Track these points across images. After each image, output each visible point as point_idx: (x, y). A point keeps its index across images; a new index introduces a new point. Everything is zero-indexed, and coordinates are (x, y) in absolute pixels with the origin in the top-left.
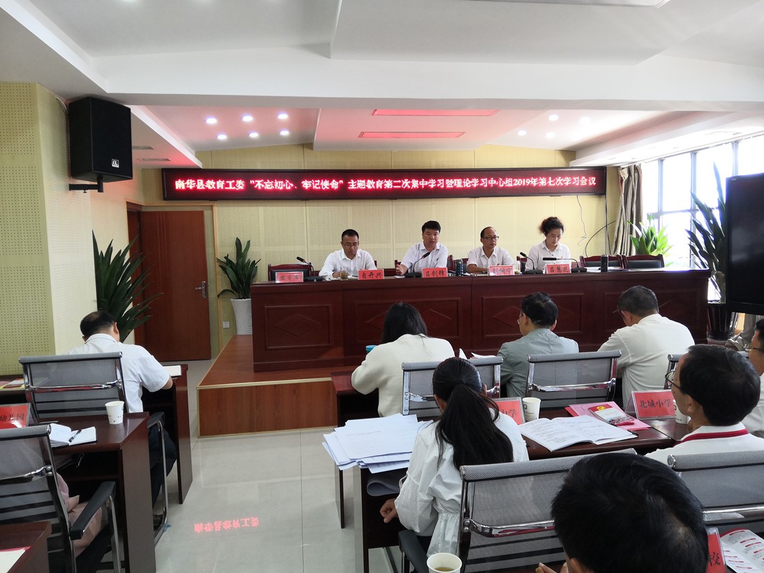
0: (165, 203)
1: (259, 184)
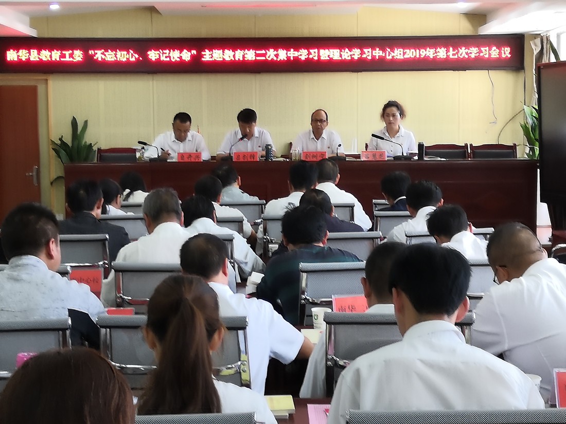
1: (99, 55)
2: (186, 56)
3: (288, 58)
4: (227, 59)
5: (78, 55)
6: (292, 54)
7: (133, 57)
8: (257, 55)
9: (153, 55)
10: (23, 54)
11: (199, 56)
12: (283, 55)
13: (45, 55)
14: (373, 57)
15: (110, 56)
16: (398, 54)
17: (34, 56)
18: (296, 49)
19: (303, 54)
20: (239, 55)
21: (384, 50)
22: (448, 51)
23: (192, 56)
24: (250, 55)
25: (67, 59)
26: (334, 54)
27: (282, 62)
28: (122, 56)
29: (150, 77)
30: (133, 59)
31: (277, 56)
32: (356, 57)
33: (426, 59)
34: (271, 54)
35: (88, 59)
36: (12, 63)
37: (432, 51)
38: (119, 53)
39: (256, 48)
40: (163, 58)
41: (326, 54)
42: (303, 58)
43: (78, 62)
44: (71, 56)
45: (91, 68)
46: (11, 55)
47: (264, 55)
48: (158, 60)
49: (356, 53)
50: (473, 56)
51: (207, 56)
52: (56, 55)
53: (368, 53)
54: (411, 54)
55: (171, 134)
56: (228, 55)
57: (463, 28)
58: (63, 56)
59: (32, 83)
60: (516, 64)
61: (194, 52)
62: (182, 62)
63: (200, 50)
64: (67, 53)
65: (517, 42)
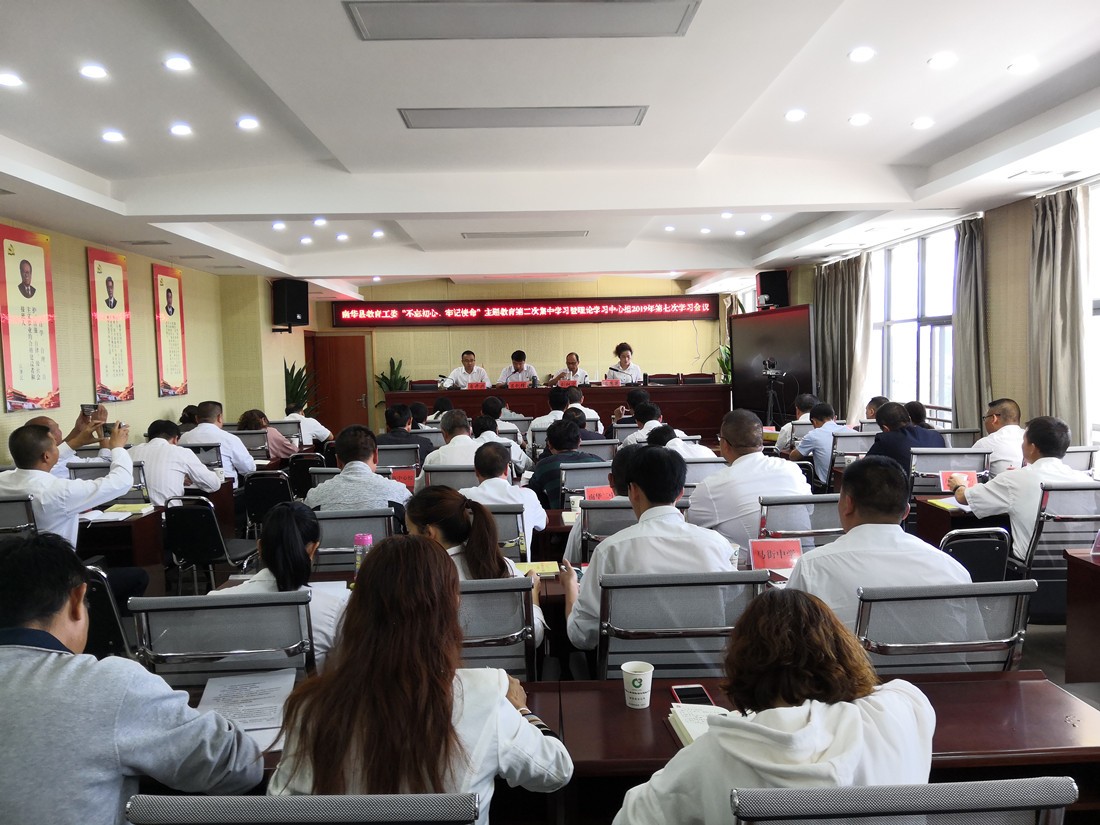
0: (334, 330)
1: (409, 313)
2: (473, 313)
3: (548, 313)
4: (503, 314)
5: (394, 314)
6: (551, 310)
7: (434, 314)
8: (524, 312)
9: (449, 313)
10: (354, 313)
11: (483, 313)
12: (543, 311)
13: (370, 314)
14: (609, 312)
15: (417, 314)
16: (627, 309)
17: (362, 314)
18: (553, 307)
19: (558, 310)
20: (512, 312)
21: (617, 307)
22: (663, 307)
23: (477, 313)
24: (520, 312)
25: (386, 316)
26: (581, 310)
27: (543, 316)
28: (426, 314)
29: (447, 328)
30: (434, 316)
31: (539, 312)
32: (597, 312)
33: (648, 313)
34: (535, 311)
35: (402, 316)
36: (346, 319)
37: (652, 307)
38: (424, 312)
39: (524, 307)
40: (456, 315)
41: (574, 310)
42: (558, 313)
43: (395, 319)
44: (389, 314)
45: (403, 323)
46: (346, 314)
47: (530, 311)
48: (453, 316)
49: (597, 309)
50: (682, 310)
51: (488, 313)
52: (378, 314)
53: (606, 309)
54: (637, 309)
55: (462, 369)
56: (504, 312)
57: (674, 290)
58: (384, 314)
59: (361, 334)
60: (713, 316)
61: (479, 310)
62: (470, 317)
63: (483, 309)
64: (386, 312)
65: (714, 299)
